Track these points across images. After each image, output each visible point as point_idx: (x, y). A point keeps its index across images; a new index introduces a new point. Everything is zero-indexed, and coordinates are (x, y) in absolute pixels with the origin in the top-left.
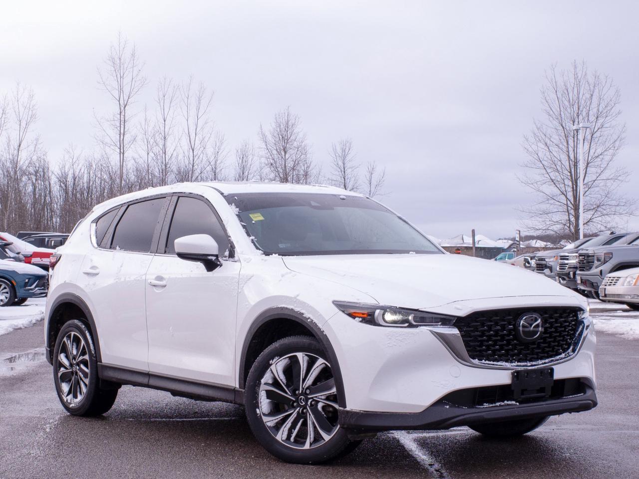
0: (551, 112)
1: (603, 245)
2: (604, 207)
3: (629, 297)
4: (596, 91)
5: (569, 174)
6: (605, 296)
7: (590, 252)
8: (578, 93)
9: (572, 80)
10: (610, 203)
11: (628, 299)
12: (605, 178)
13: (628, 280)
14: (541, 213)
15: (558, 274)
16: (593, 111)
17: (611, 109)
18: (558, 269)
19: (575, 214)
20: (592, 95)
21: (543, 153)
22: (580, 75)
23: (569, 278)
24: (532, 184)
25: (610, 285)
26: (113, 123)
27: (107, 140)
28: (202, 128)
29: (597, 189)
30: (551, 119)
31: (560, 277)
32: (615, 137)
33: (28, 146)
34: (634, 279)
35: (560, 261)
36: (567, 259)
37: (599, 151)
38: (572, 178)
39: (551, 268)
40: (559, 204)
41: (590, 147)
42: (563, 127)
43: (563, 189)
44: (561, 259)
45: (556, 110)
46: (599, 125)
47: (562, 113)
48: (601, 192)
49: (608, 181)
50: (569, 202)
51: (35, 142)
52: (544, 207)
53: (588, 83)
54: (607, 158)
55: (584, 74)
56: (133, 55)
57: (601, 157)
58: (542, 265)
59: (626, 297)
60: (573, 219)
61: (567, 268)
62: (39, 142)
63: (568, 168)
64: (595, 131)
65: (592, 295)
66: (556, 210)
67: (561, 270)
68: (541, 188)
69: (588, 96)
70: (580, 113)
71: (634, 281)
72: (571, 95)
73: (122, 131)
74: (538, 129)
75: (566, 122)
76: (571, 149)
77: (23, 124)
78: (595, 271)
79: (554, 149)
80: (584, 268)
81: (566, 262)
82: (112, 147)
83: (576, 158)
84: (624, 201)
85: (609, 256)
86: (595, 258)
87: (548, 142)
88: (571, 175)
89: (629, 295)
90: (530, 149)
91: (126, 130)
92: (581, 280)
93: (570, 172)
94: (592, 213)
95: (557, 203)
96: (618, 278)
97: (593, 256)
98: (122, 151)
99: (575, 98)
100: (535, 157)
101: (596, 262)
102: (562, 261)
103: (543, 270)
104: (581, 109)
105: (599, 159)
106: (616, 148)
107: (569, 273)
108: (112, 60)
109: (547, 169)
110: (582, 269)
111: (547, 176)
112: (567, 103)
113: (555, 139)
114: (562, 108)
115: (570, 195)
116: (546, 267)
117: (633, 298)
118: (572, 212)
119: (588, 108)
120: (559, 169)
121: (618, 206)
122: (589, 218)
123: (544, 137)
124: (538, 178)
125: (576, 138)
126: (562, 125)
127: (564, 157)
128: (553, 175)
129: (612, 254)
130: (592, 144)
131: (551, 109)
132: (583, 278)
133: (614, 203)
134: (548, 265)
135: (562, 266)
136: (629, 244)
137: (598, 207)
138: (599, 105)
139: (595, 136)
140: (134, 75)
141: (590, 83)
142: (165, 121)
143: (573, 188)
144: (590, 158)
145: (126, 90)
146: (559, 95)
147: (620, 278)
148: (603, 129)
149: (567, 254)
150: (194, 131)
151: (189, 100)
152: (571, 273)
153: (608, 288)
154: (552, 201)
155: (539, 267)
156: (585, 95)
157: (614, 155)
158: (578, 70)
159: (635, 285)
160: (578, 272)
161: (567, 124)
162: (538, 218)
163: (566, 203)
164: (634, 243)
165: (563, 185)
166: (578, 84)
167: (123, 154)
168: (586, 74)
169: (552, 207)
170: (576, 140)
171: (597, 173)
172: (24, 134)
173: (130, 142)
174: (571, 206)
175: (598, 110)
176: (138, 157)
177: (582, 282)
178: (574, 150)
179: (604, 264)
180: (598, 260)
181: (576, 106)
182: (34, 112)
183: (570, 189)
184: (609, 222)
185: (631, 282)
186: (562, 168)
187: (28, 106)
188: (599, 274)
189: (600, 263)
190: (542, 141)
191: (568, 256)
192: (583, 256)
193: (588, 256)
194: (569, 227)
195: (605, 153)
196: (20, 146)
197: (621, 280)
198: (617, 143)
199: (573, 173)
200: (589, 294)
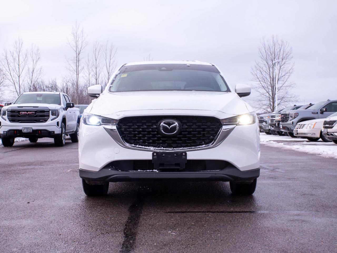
0: (263, 57)
1: (293, 110)
2: (285, 98)
3: (310, 134)
4: (282, 48)
5: (270, 84)
6: (297, 134)
7: (287, 113)
8: (274, 49)
9: (272, 43)
10: (288, 96)
11: (309, 135)
12: (286, 86)
13: (309, 125)
14: (258, 101)
15: (270, 124)
16: (281, 57)
17: (288, 56)
18: (270, 122)
19: (273, 101)
20: (280, 50)
21: (259, 75)
22: (275, 41)
23: (276, 126)
24: (254, 88)
25: (300, 128)
26: (74, 61)
27: (71, 68)
28: (112, 64)
29: (282, 90)
30: (263, 60)
31: (271, 126)
32: (290, 68)
33: (37, 71)
34: (313, 125)
35: (271, 118)
36: (275, 117)
37: (283, 74)
38: (271, 86)
39: (266, 122)
40: (266, 97)
41: (279, 72)
42: (268, 64)
43: (268, 91)
44: (271, 117)
45: (265, 56)
46: (283, 63)
47: (267, 58)
48: (284, 92)
49: (287, 87)
50: (270, 96)
51: (40, 69)
52: (260, 98)
53: (279, 45)
54: (287, 77)
55: (277, 40)
56: (82, 31)
57: (284, 76)
58: (262, 120)
59: (309, 134)
60: (272, 103)
61: (274, 121)
62: (42, 70)
63: (270, 81)
64: (282, 65)
65: (287, 134)
66: (265, 99)
67: (271, 123)
68: (258, 90)
69: (279, 50)
70: (275, 57)
71: (313, 126)
72: (271, 49)
73: (78, 65)
74: (257, 64)
75: (269, 62)
76: (271, 73)
77: (35, 62)
78: (289, 122)
79: (264, 73)
80: (284, 121)
81: (274, 118)
82: (73, 72)
83: (273, 77)
84: (294, 95)
85: (297, 115)
86: (290, 116)
87: (261, 70)
88: (271, 85)
89: (310, 133)
90: (254, 73)
91: (79, 64)
92: (283, 127)
93: (271, 83)
94: (280, 101)
95: (265, 96)
96: (304, 124)
97: (289, 115)
98: (77, 73)
99: (273, 51)
100: (256, 77)
101: (290, 117)
102: (272, 118)
103: (262, 123)
104: (276, 56)
105: (283, 78)
106: (290, 73)
107: (276, 124)
108: (73, 34)
109: (261, 82)
110: (283, 121)
111: (261, 85)
112: (269, 53)
113: (264, 69)
114: (267, 56)
115: (271, 93)
116: (264, 121)
117: (312, 135)
118: (271, 100)
119: (279, 55)
120: (266, 82)
121: (291, 98)
122: (279, 103)
123: (259, 68)
124: (257, 86)
125: (273, 68)
126: (267, 63)
127: (268, 77)
128: (264, 84)
129: (298, 113)
130: (280, 71)
131: (263, 56)
132: (283, 126)
133: (289, 96)
134: (265, 120)
135: (272, 120)
136: (306, 109)
137: (283, 98)
138: (283, 54)
139: (281, 67)
140: (83, 41)
141: (280, 44)
142: (96, 60)
143: (272, 90)
144: (279, 77)
145: (80, 47)
146: (266, 50)
147: (305, 124)
148: (285, 65)
149: (274, 115)
150: (109, 65)
151: (107, 52)
152: (277, 124)
153: (298, 130)
154: (263, 96)
155: (260, 122)
156: (277, 50)
157: (289, 76)
158: (274, 39)
159: (313, 128)
160: (281, 123)
161: (269, 63)
162: (257, 103)
163: (269, 96)
164: (309, 109)
165: (267, 89)
166: (274, 45)
167: (78, 75)
168: (277, 41)
169: (263, 98)
170: (273, 69)
171: (282, 83)
172: (35, 66)
173: (81, 69)
174: (271, 97)
175: (283, 56)
176: (85, 76)
177: (283, 128)
178: (272, 74)
179: (294, 118)
180: (291, 117)
181: (273, 55)
182: (40, 56)
183: (270, 91)
184: (287, 105)
185: (311, 127)
186: (267, 82)
187: (37, 54)
188: (292, 124)
189: (292, 118)
190: (259, 70)
191: (275, 116)
192: (283, 115)
193: (286, 115)
194: (270, 107)
195: (286, 75)
196: (33, 71)
197: (306, 126)
198: (291, 71)
199: (272, 84)
200: (285, 134)
